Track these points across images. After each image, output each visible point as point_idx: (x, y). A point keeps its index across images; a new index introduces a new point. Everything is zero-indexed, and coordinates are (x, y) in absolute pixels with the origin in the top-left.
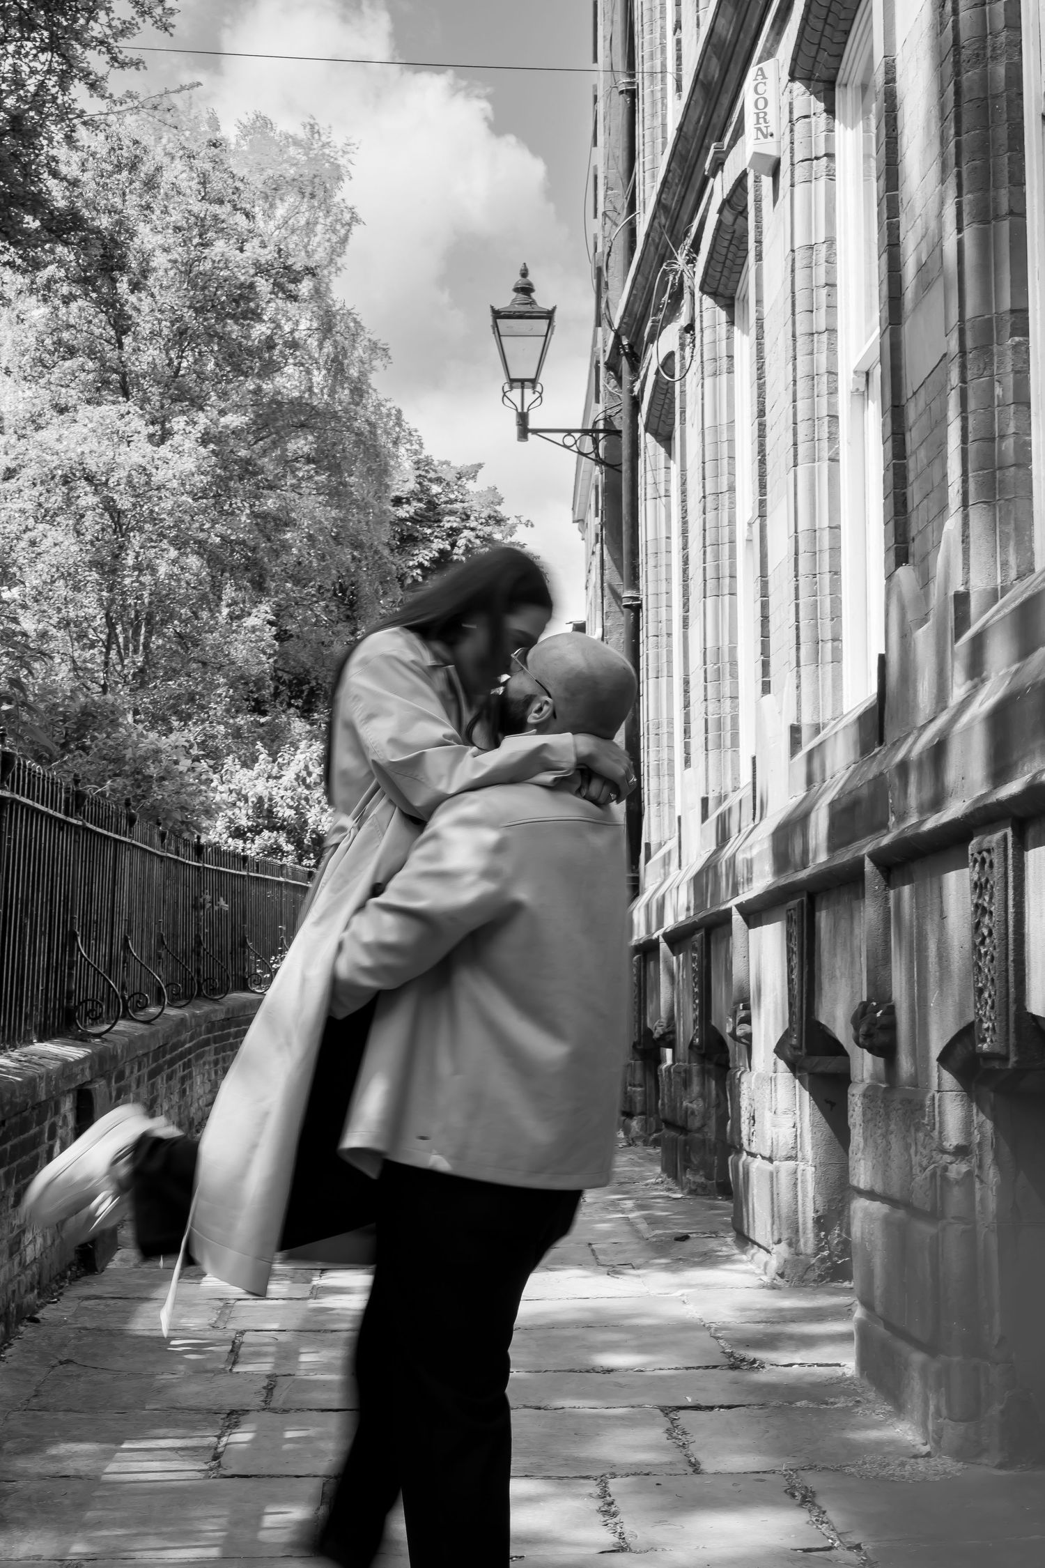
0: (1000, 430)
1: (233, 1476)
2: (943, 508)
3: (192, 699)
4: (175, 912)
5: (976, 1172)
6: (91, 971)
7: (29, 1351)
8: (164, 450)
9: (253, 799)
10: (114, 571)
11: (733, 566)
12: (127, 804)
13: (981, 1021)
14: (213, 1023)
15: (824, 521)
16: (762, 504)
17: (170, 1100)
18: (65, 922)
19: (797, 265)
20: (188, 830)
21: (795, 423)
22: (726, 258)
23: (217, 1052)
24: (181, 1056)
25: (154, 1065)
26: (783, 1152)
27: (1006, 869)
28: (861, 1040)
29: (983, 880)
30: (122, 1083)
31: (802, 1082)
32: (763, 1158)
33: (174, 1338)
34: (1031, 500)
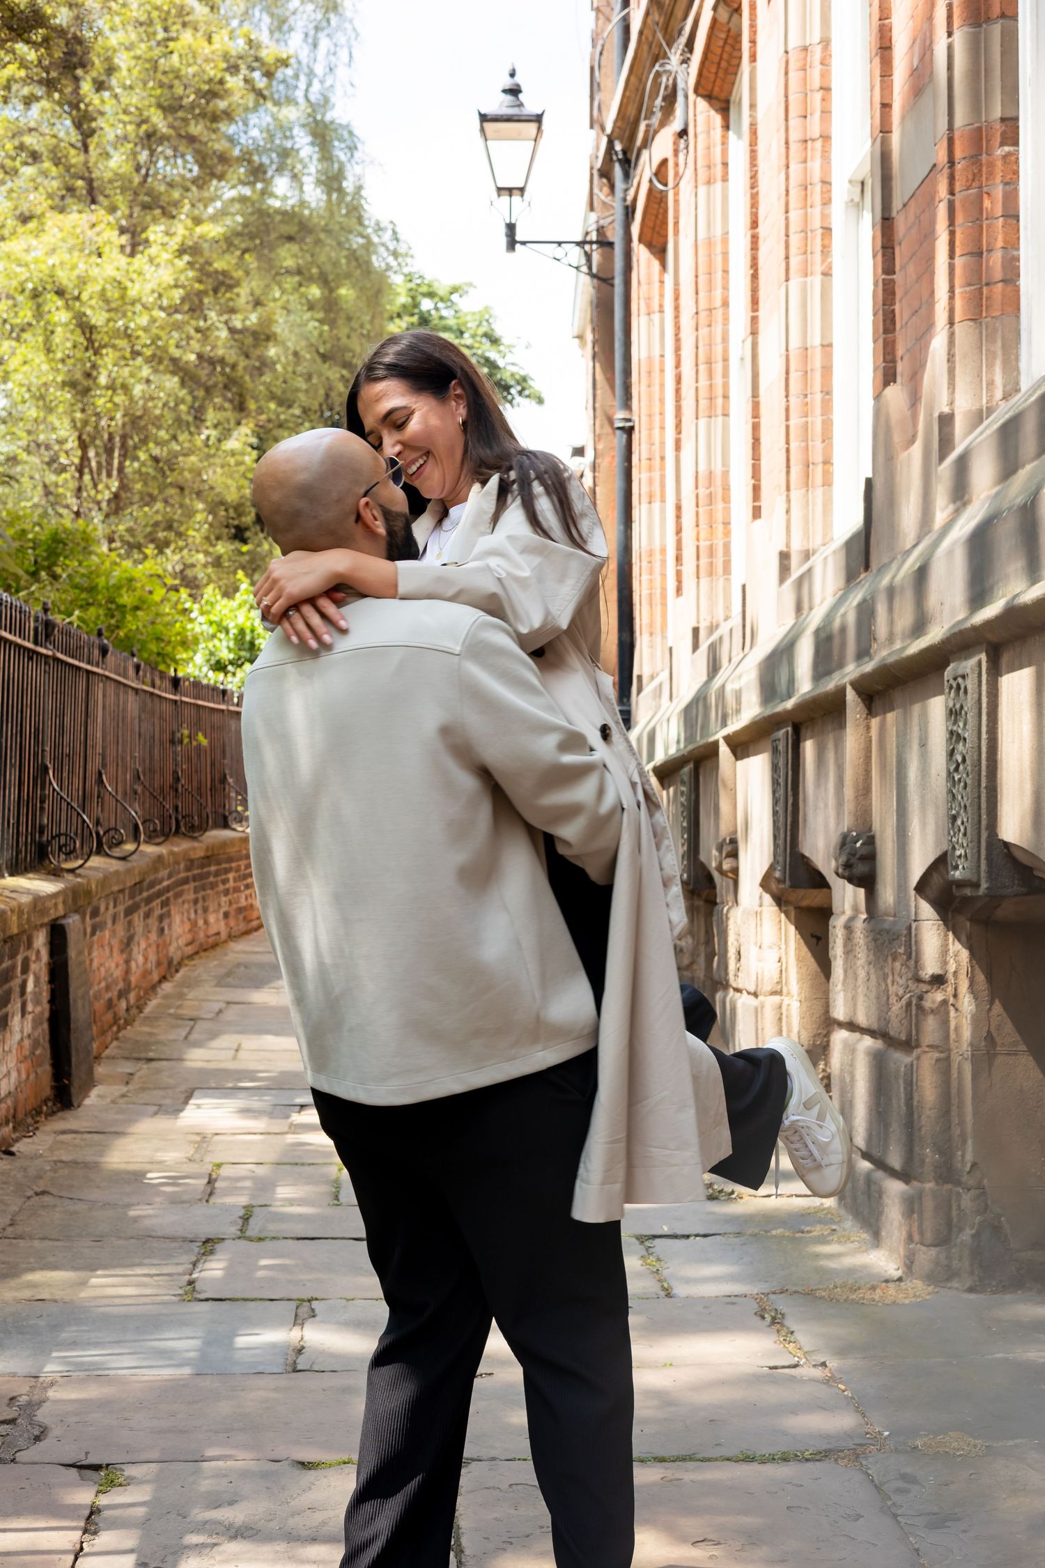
0: (988, 244)
1: (207, 1300)
2: (930, 326)
3: (169, 527)
4: (152, 747)
5: (952, 1000)
6: (64, 805)
7: (5, 1183)
8: (140, 261)
9: (233, 631)
10: (86, 391)
11: (726, 386)
12: (100, 634)
13: (954, 848)
14: (192, 861)
15: (815, 340)
16: (754, 320)
17: (148, 938)
18: (36, 754)
19: (792, 67)
20: (164, 662)
21: (787, 236)
22: (721, 58)
23: (196, 891)
24: (159, 894)
25: (130, 902)
26: (768, 987)
27: (980, 695)
28: (840, 871)
29: (958, 706)
30: (97, 919)
31: (787, 916)
32: (749, 993)
33: (150, 1171)
34: (1018, 317)
